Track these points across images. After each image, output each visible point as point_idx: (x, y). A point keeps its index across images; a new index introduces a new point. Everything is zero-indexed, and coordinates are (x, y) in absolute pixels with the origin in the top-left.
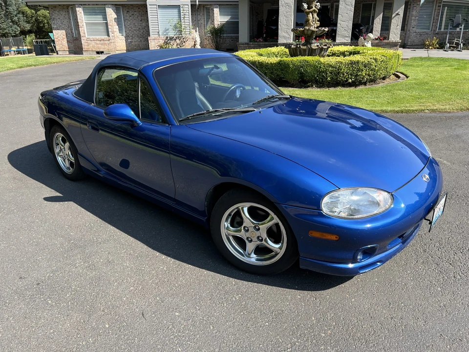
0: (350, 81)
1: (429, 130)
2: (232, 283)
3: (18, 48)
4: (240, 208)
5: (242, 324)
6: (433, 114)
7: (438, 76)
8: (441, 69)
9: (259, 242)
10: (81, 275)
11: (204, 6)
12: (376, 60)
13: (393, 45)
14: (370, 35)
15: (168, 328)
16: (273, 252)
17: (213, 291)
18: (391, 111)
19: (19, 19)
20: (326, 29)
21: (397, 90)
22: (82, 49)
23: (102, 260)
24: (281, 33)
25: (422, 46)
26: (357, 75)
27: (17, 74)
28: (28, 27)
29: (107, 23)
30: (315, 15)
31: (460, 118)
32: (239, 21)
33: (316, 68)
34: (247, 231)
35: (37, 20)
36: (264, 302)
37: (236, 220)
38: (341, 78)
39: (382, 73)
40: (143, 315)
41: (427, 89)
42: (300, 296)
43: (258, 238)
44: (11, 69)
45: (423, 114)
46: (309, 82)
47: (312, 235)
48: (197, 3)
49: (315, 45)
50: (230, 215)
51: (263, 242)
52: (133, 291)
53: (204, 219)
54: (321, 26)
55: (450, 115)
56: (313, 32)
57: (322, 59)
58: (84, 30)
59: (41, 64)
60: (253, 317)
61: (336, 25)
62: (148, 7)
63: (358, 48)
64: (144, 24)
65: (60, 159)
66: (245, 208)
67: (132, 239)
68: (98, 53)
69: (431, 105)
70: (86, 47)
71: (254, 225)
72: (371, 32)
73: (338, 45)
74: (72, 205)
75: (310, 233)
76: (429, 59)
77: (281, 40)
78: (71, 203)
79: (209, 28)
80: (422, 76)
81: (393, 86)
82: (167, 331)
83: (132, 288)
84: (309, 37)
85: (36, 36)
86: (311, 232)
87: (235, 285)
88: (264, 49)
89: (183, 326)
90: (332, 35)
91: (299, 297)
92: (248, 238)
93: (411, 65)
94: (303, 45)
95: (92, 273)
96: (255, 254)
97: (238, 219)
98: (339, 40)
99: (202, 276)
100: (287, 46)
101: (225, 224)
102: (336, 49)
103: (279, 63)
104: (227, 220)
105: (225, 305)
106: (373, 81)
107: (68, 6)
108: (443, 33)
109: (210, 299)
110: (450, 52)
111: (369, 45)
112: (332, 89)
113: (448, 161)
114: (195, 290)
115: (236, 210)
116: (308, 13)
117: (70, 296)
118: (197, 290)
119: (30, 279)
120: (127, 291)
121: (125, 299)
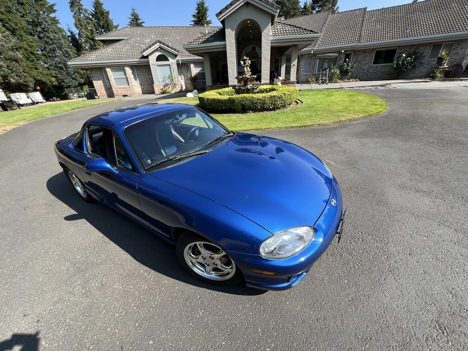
0: (271, 107)
1: (319, 139)
3: (79, 94)
4: (197, 244)
6: (319, 127)
7: (318, 101)
8: (319, 96)
11: (185, 64)
12: (285, 94)
13: (293, 83)
14: (279, 77)
16: (226, 271)
17: (182, 308)
18: (296, 127)
19: (76, 76)
20: (255, 77)
21: (298, 112)
22: (114, 94)
23: (97, 285)
24: (230, 79)
25: (307, 82)
26: (274, 104)
27: (70, 114)
28: (82, 81)
29: (127, 77)
30: (248, 68)
31: (335, 129)
32: (205, 72)
33: (252, 101)
34: (205, 259)
35: (87, 76)
36: (221, 315)
38: (266, 106)
39: (288, 101)
41: (314, 111)
42: (248, 304)
43: (214, 264)
44: (67, 111)
45: (313, 127)
46: (247, 110)
47: (254, 271)
48: (180, 63)
49: (249, 86)
50: (190, 248)
51: (218, 266)
52: (117, 318)
53: (174, 243)
54: (252, 74)
55: (329, 127)
56: (248, 78)
57: (254, 96)
58: (113, 83)
59: (87, 106)
60: (213, 336)
61: (261, 72)
62: (151, 66)
63: (274, 87)
64: (150, 77)
65: (77, 188)
68: (124, 96)
69: (318, 121)
70: (116, 93)
71: (209, 256)
72: (280, 76)
73: (263, 85)
76: (311, 90)
77: (230, 83)
79: (189, 76)
80: (310, 101)
81: (295, 109)
83: (117, 315)
84: (246, 81)
85: (89, 87)
87: (199, 299)
88: (221, 90)
90: (259, 79)
91: (248, 306)
92: (206, 263)
93: (303, 95)
94: (243, 86)
95: (86, 300)
96: (213, 271)
98: (263, 81)
100: (234, 87)
102: (262, 87)
103: (229, 99)
104: (188, 250)
105: (191, 324)
106: (284, 106)
107: (101, 68)
108: (317, 74)
109: (179, 319)
110: (322, 85)
111: (279, 84)
112: (261, 113)
113: (333, 162)
114: (167, 310)
116: (244, 67)
117: (63, 332)
118: (170, 310)
119: (32, 316)
120: (112, 320)
121: (109, 330)
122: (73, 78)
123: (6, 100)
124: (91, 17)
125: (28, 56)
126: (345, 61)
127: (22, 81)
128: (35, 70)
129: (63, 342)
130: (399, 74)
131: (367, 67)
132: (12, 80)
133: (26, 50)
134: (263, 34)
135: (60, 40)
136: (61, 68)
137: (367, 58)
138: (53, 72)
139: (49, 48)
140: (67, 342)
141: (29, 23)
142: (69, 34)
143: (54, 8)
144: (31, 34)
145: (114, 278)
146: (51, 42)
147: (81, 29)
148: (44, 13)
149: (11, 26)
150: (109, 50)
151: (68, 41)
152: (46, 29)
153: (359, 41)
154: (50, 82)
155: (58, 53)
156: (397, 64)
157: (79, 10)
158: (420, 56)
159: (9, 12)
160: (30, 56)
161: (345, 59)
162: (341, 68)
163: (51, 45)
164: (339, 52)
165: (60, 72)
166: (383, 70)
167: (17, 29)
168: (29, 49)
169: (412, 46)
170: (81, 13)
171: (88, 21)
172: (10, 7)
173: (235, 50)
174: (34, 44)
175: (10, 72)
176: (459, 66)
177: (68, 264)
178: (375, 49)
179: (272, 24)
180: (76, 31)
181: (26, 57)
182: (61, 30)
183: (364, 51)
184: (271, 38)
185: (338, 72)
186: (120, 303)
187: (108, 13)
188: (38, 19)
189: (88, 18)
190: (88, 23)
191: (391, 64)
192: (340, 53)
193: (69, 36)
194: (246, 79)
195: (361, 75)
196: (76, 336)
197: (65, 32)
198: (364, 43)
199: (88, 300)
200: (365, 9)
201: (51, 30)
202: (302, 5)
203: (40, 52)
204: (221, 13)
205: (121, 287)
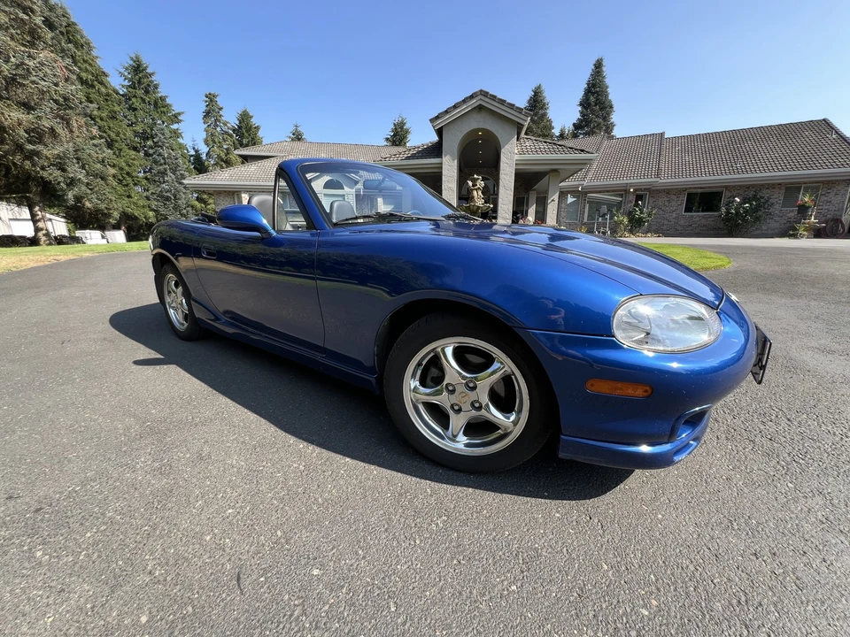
2: (426, 491)
4: (439, 350)
5: (460, 593)
9: (474, 413)
10: (138, 486)
15: (291, 616)
16: (499, 428)
17: (391, 510)
20: (491, 206)
23: (188, 456)
30: (480, 193)
34: (453, 392)
36: (494, 530)
37: (432, 373)
40: (239, 579)
42: (558, 512)
43: (472, 405)
47: (593, 389)
48: (362, 193)
50: (419, 364)
51: (483, 412)
52: (230, 518)
53: (372, 378)
54: (486, 202)
60: (480, 570)
65: (171, 312)
66: (448, 349)
67: (253, 416)
71: (464, 382)
74: (174, 371)
75: (588, 385)
78: (173, 366)
82: (288, 626)
83: (230, 511)
86: (591, 382)
87: (431, 496)
89: (327, 607)
91: (558, 515)
92: (452, 406)
95: (161, 480)
96: (465, 434)
97: (434, 372)
98: (500, 221)
99: (369, 479)
101: (411, 383)
104: (413, 376)
105: (418, 542)
107: (233, 193)
108: (589, 224)
109: (386, 530)
114: (355, 510)
115: (432, 354)
116: (472, 190)
117: (93, 536)
118: (361, 511)
119: (28, 500)
120: (219, 519)
121: (208, 538)
122: (182, 215)
123: (67, 234)
124: (231, 132)
125: (121, 178)
126: (637, 205)
127: (103, 206)
128: (126, 199)
129: (88, 556)
130: (732, 227)
131: (674, 215)
132: (88, 204)
133: (122, 169)
134: (503, 150)
135: (177, 159)
136: (168, 199)
137: (673, 203)
138: (154, 204)
139: (156, 169)
140: (99, 556)
141: (136, 134)
142: (193, 153)
143: (180, 118)
144: (135, 149)
145: (229, 447)
146: (162, 161)
147: (213, 147)
148: (163, 123)
149: (109, 136)
150: (252, 168)
151: (190, 161)
152: (160, 144)
153: (658, 176)
154: (145, 217)
155: (170, 177)
156: (728, 213)
157: (216, 123)
158: (764, 203)
159: (113, 118)
160: (125, 178)
161: (637, 201)
162: (630, 214)
163: (161, 165)
164: (625, 190)
165: (165, 204)
166: (703, 221)
167: (116, 141)
168: (126, 168)
169: (748, 187)
170: (217, 126)
171: (225, 136)
172: (115, 112)
173: (456, 171)
174: (135, 162)
175: (89, 191)
176: (837, 221)
177: (130, 421)
178: (686, 189)
179: (518, 140)
180: (204, 149)
181: (119, 180)
182: (181, 147)
183: (668, 191)
184: (516, 157)
185: (626, 220)
186: (240, 490)
187: (257, 128)
188: (152, 130)
189: (226, 133)
190: (224, 140)
191: (716, 214)
192: (627, 191)
193: (192, 156)
194: (475, 208)
195: (665, 227)
196: (123, 545)
197: (187, 150)
198: (666, 180)
199: (165, 480)
200: (662, 134)
201: (167, 145)
202: (556, 132)
203: (141, 175)
204: (437, 118)
205: (243, 463)
